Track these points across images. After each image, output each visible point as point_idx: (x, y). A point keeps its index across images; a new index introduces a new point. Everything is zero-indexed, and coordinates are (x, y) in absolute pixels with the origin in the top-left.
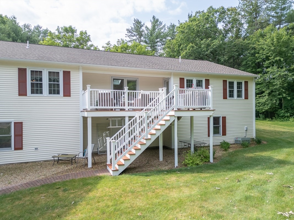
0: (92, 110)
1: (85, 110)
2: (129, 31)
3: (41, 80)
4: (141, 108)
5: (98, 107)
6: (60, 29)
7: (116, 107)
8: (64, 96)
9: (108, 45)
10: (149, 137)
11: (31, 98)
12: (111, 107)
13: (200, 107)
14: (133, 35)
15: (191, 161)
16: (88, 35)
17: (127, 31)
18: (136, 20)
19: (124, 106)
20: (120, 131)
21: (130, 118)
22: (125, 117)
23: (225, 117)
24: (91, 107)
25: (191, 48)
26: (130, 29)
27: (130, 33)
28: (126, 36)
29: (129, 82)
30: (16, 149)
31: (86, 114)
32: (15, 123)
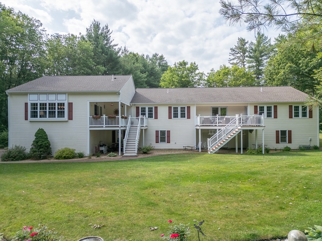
0: (201, 126)
1: (197, 126)
2: (233, 50)
3: (177, 111)
4: (225, 125)
5: (204, 124)
6: (177, 64)
7: (212, 125)
8: (187, 118)
9: (212, 71)
10: (227, 138)
11: (174, 120)
12: (210, 125)
13: (256, 124)
14: (237, 52)
15: (250, 152)
16: (196, 65)
17: (231, 50)
18: (240, 38)
19: (216, 124)
20: (214, 135)
21: (219, 130)
22: (216, 129)
23: (291, 131)
24: (201, 125)
25: (288, 67)
26: (234, 48)
27: (234, 52)
28: (230, 54)
29: (221, 109)
30: (167, 143)
31: (198, 128)
32: (167, 131)
